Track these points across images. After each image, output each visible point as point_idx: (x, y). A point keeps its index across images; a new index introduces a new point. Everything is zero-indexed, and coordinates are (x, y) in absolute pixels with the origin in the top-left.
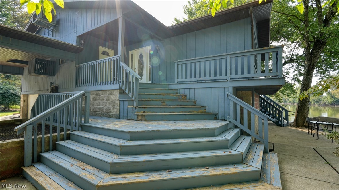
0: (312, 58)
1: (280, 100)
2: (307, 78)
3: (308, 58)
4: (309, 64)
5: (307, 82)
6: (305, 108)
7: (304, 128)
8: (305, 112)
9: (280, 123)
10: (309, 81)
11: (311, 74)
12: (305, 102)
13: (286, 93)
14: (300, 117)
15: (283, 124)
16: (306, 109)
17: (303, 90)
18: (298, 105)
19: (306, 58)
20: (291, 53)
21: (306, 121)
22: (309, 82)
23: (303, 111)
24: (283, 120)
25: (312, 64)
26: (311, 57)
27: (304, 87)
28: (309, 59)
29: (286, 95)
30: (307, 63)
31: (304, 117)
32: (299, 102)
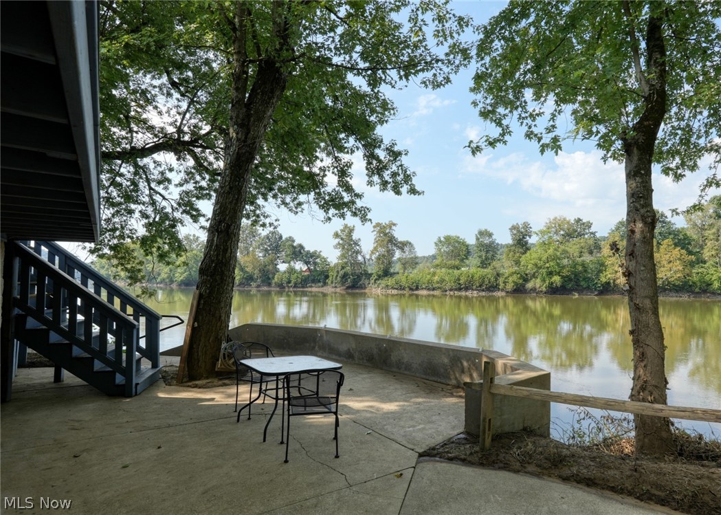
0: (249, 121)
1: (133, 272)
2: (231, 188)
3: (237, 117)
4: (239, 136)
5: (231, 202)
6: (220, 302)
7: (216, 381)
8: (220, 317)
9: (119, 379)
10: (237, 200)
11: (243, 178)
12: (222, 279)
13: (154, 250)
14: (203, 340)
15: (134, 382)
16: (223, 305)
17: (217, 231)
18: (198, 292)
19: (234, 115)
20: (176, 121)
21: (222, 351)
22: (236, 204)
23: (213, 315)
24: (139, 361)
25: (249, 141)
26: (248, 116)
27: (220, 222)
28: (243, 120)
29: (156, 254)
30: (234, 135)
31: (217, 338)
32: (200, 277)
